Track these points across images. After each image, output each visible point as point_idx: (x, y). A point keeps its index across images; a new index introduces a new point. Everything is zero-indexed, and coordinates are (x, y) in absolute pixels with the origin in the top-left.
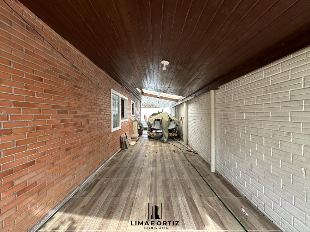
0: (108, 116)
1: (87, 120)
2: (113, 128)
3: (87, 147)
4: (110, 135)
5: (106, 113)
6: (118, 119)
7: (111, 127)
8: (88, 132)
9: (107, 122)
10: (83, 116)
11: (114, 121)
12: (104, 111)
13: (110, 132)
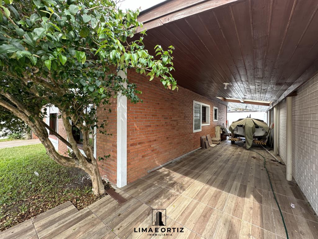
0: (190, 120)
1: (177, 123)
2: (195, 130)
3: (177, 139)
4: (192, 135)
5: (189, 119)
6: (199, 124)
7: (193, 129)
8: (177, 130)
9: (190, 125)
10: (175, 121)
11: (195, 125)
12: (188, 117)
13: (192, 133)
